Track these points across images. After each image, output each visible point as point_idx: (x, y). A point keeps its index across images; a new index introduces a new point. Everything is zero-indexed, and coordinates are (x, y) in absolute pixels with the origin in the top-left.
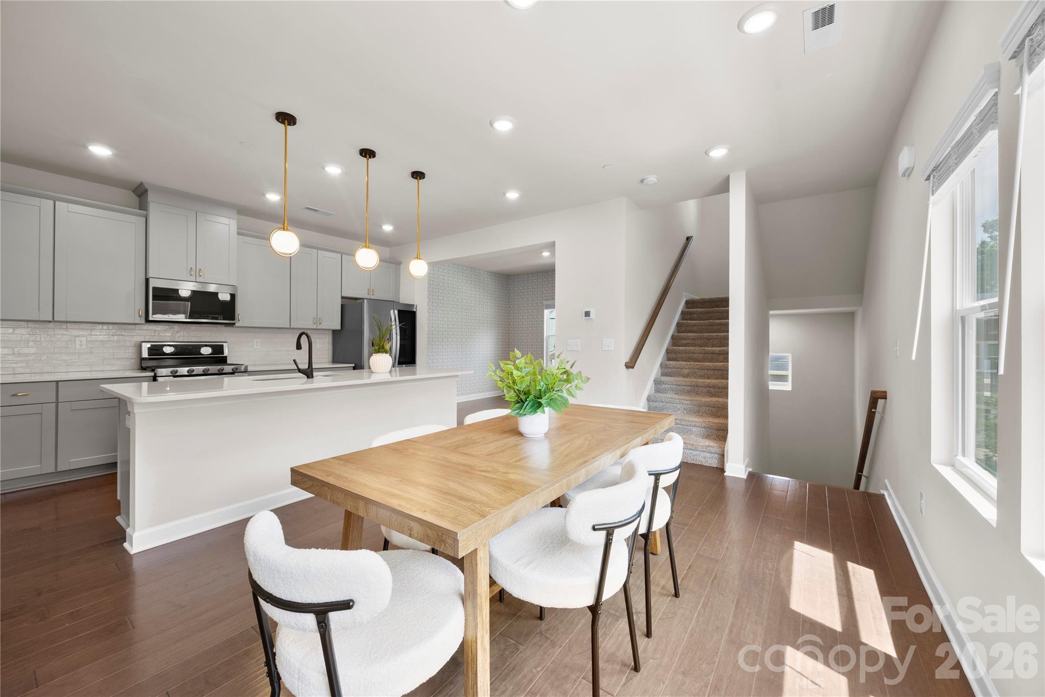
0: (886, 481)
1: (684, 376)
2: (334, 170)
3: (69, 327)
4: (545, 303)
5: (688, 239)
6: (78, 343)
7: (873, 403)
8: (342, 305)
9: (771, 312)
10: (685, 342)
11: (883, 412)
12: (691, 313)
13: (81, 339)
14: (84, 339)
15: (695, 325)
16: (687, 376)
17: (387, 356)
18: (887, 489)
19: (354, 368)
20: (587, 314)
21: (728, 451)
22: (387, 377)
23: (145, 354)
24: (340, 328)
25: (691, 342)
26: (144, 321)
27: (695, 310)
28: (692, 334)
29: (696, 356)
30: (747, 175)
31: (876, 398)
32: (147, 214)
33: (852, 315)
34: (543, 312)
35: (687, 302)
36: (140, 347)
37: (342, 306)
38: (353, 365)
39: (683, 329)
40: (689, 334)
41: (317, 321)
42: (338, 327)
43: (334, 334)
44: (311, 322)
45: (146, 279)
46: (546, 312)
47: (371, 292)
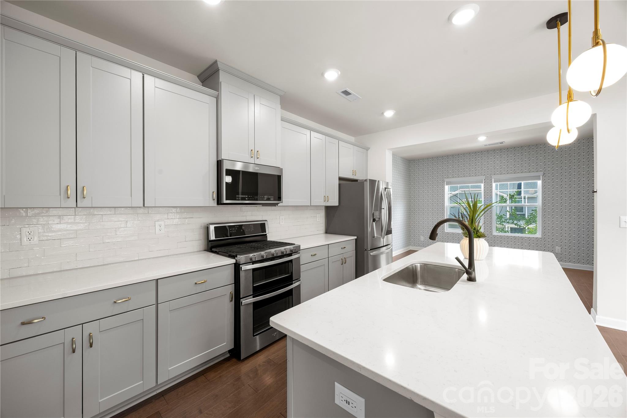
3: (150, 212)
4: (446, 180)
6: (157, 228)
8: (339, 184)
13: (160, 223)
14: (162, 223)
23: (212, 237)
26: (216, 204)
32: (218, 95)
34: (444, 187)
36: (208, 229)
41: (326, 199)
42: (336, 203)
43: (329, 210)
44: (323, 200)
45: (218, 161)
46: (447, 188)
47: (354, 173)
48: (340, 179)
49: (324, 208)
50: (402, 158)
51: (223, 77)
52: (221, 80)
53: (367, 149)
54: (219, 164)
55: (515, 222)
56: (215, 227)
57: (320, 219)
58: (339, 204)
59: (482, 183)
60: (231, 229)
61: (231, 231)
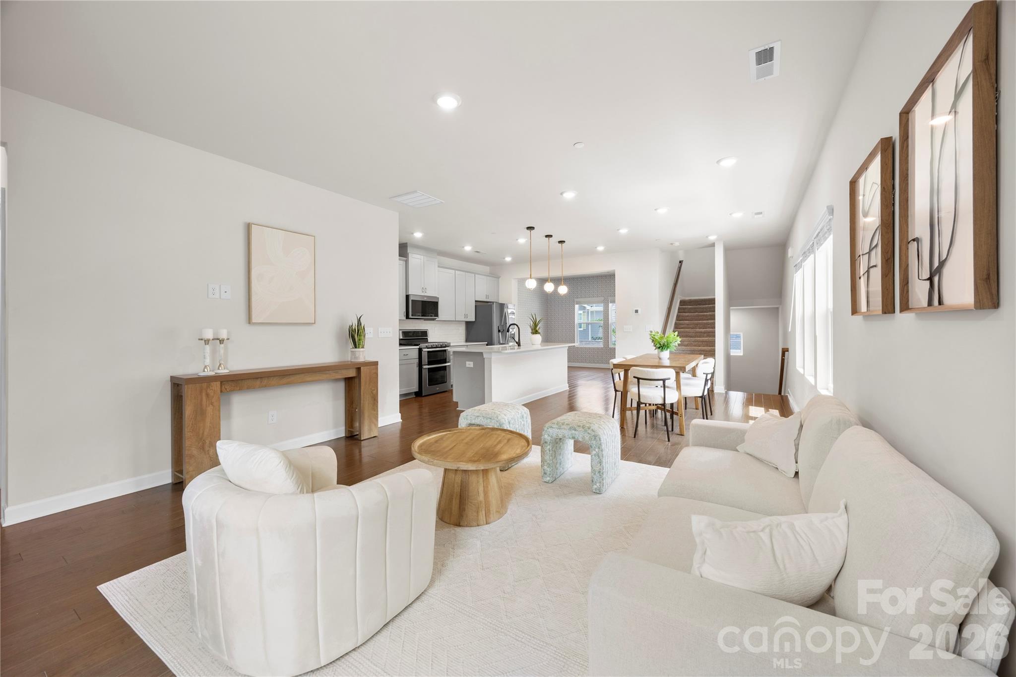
0: (789, 390)
1: (685, 346)
2: (522, 241)
4: (576, 300)
5: (681, 262)
7: (783, 355)
9: (731, 308)
10: (683, 326)
11: (788, 358)
12: (684, 309)
15: (688, 316)
16: (687, 345)
17: (539, 335)
18: (789, 393)
19: (487, 345)
20: (637, 311)
21: (715, 381)
22: (539, 347)
23: (401, 337)
24: (474, 320)
25: (686, 326)
26: (406, 319)
27: (686, 306)
28: (687, 322)
29: (690, 334)
30: (724, 244)
31: (785, 351)
32: (407, 260)
33: (778, 308)
34: (574, 306)
35: (681, 302)
37: (476, 306)
38: (487, 343)
39: (680, 318)
40: (685, 322)
41: (466, 316)
42: (473, 320)
43: (468, 324)
44: (463, 317)
45: (406, 295)
46: (577, 306)
47: (487, 296)
48: (476, 301)
49: (464, 323)
50: (538, 279)
51: (409, 250)
52: (408, 251)
53: (498, 278)
54: (407, 297)
56: (402, 332)
57: (462, 331)
58: (476, 319)
60: (410, 333)
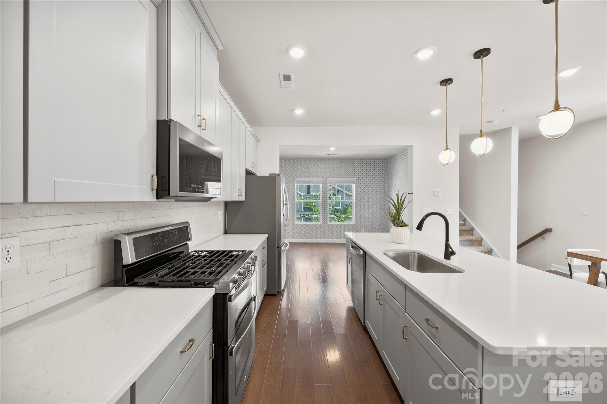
26: (156, 198)
31: (548, 231)
41: (240, 192)
44: (237, 194)
45: (159, 123)
47: (253, 165)
53: (258, 142)
54: (164, 126)
55: (335, 213)
56: (134, 239)
57: (221, 216)
58: (245, 199)
59: (321, 183)
60: (153, 240)
61: (154, 242)
